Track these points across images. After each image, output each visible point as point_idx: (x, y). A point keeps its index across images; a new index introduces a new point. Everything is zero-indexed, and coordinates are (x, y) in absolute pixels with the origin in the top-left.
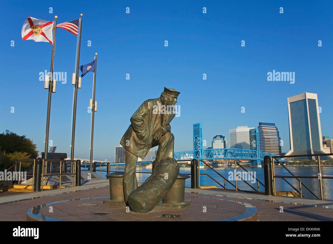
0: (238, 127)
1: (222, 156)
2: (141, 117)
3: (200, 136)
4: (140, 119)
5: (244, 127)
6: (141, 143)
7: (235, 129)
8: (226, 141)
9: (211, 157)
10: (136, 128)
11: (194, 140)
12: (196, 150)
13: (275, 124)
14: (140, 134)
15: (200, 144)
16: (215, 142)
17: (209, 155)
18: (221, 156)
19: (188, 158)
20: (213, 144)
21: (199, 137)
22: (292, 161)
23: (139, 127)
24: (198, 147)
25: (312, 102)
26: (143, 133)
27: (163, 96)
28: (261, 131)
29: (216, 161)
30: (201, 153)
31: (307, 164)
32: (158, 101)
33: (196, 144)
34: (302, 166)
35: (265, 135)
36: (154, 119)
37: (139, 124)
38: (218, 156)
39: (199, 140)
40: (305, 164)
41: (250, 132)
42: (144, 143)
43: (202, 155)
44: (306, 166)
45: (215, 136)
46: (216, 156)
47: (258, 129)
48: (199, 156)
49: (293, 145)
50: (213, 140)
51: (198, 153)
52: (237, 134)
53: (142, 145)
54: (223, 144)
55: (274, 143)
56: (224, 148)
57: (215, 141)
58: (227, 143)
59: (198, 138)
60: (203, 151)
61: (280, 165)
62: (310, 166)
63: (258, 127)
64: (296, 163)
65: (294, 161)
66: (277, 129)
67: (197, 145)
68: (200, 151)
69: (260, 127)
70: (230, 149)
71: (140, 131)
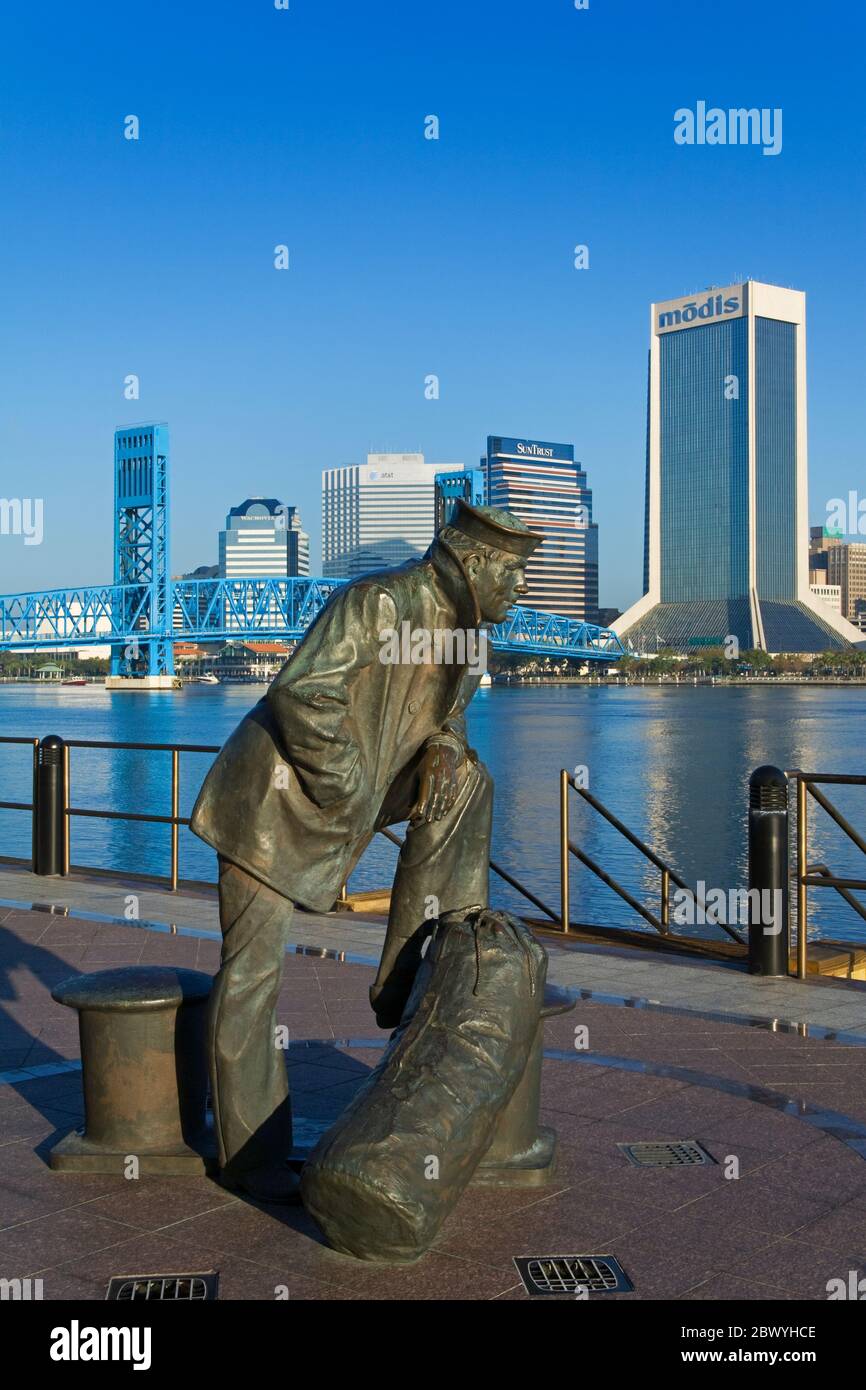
0: (371, 458)
1: (280, 617)
2: (338, 680)
3: (156, 500)
4: (333, 698)
5: (404, 458)
6: (327, 829)
7: (354, 468)
8: (302, 535)
9: (217, 625)
10: (306, 746)
11: (116, 527)
12: (132, 582)
13: (572, 446)
14: (326, 781)
15: (156, 549)
16: (240, 540)
17: (202, 614)
18: (273, 617)
19: (82, 631)
20: (228, 548)
21: (150, 506)
22: (652, 656)
23: (328, 745)
24: (141, 565)
25: (778, 333)
26: (345, 775)
27: (456, 552)
28: (497, 482)
29: (243, 648)
30: (161, 602)
31: (725, 673)
32: (427, 582)
33: (127, 548)
34: (698, 683)
35: (519, 509)
36: (404, 692)
37: (329, 727)
38: (258, 617)
39: (148, 526)
40: (716, 673)
41: (439, 489)
42: (344, 830)
43: (162, 611)
44: (719, 681)
45: (237, 505)
46: (241, 617)
47: (481, 474)
48: (148, 615)
49: (663, 568)
50: (228, 527)
51: (144, 600)
52: (361, 497)
53: (331, 837)
54: (285, 548)
55: (562, 556)
56: (289, 574)
57: (241, 532)
58: (305, 543)
59: (141, 512)
60: (169, 588)
61: (587, 676)
62: (738, 680)
63: (483, 462)
64: (673, 667)
65: (660, 653)
66: (581, 478)
67: (137, 556)
68: (153, 588)
69: (490, 464)
70: (322, 583)
71: (331, 766)
